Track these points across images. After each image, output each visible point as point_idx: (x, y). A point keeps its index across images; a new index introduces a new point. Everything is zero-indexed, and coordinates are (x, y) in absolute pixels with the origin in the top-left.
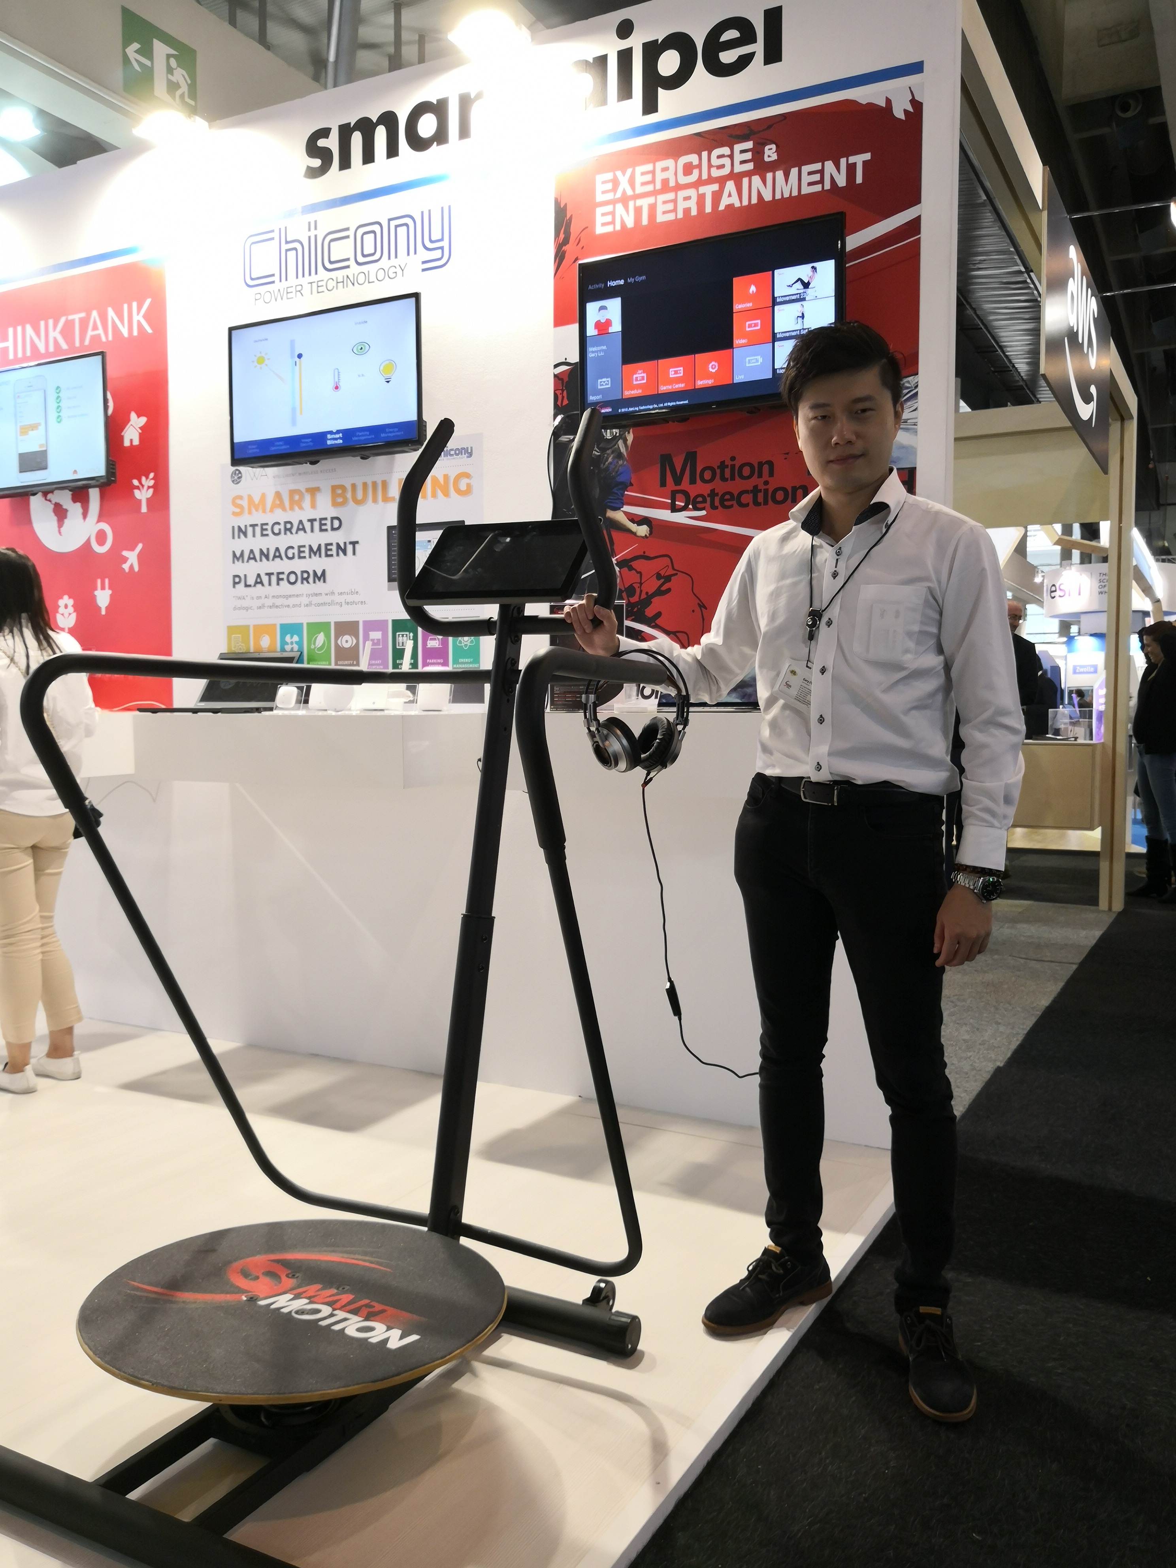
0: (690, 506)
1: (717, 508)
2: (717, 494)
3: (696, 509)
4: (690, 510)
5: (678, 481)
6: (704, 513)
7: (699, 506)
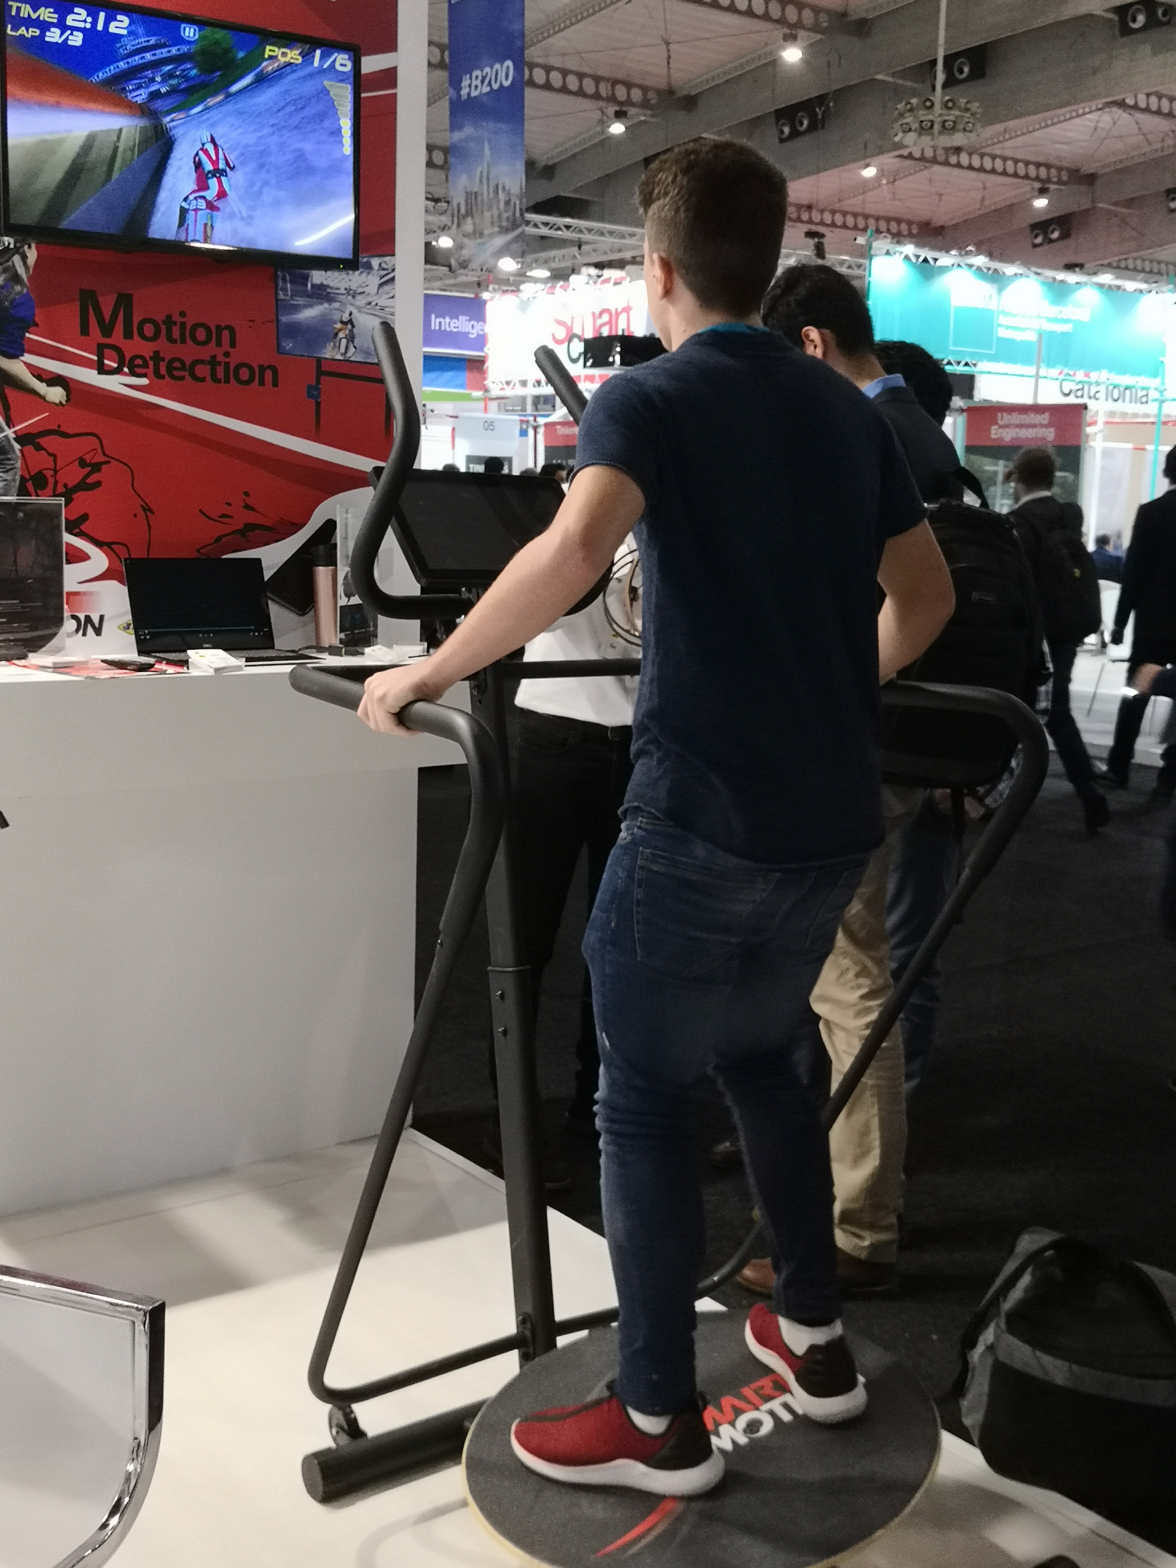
0: (126, 370)
1: (163, 377)
2: (163, 359)
3: (133, 373)
4: (125, 374)
5: (107, 330)
6: (144, 381)
7: (138, 370)
